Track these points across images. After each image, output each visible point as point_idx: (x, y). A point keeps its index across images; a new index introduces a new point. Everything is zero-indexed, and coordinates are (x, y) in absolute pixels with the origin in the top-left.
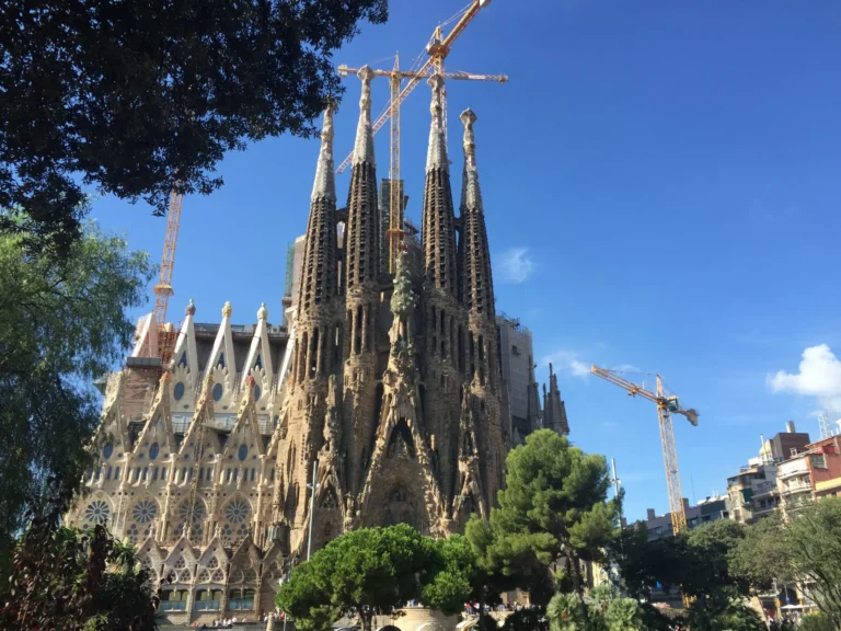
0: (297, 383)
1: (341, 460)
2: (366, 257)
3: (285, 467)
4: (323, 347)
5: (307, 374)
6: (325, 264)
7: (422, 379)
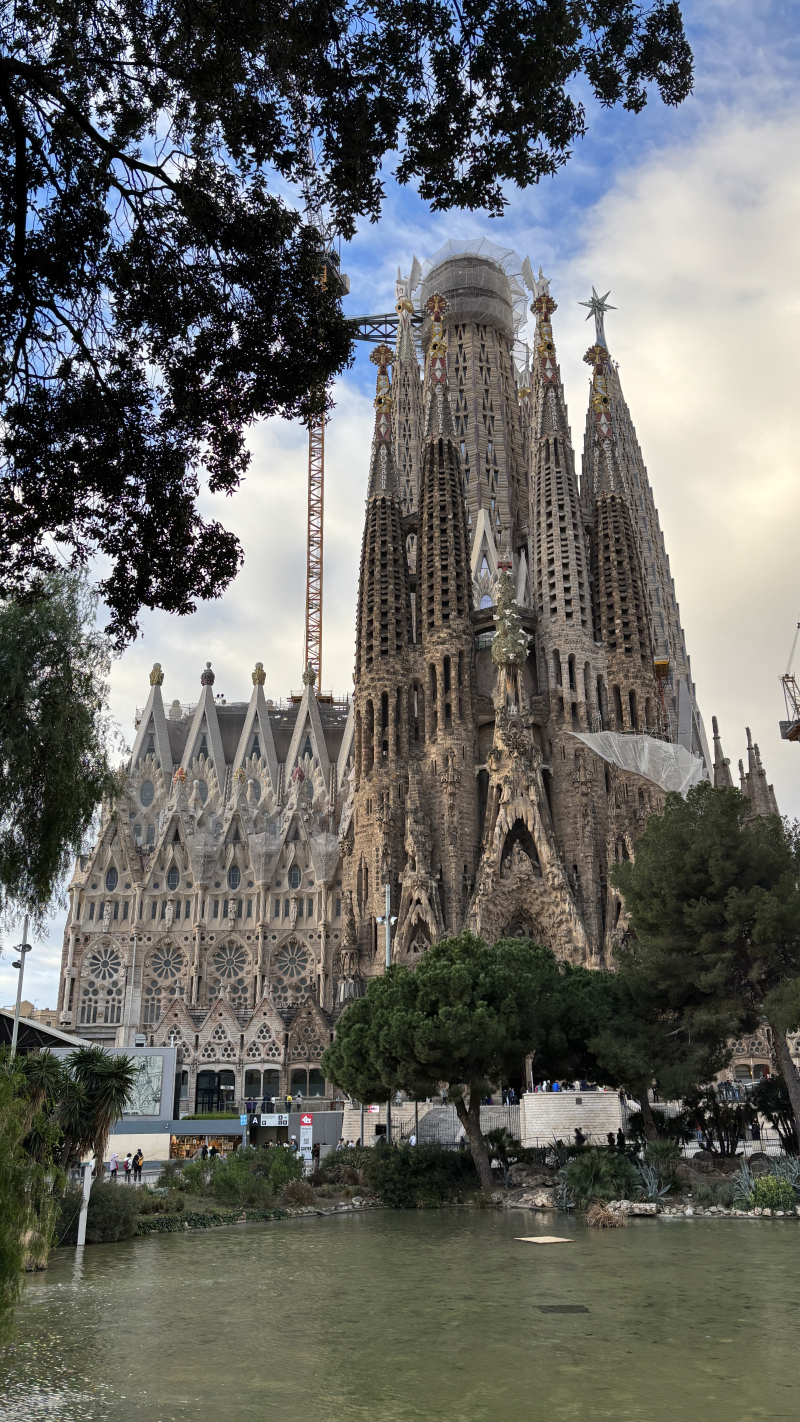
0: (363, 775)
1: (434, 884)
2: (452, 585)
3: (355, 895)
4: (398, 720)
5: (375, 760)
6: (391, 599)
7: (546, 760)
